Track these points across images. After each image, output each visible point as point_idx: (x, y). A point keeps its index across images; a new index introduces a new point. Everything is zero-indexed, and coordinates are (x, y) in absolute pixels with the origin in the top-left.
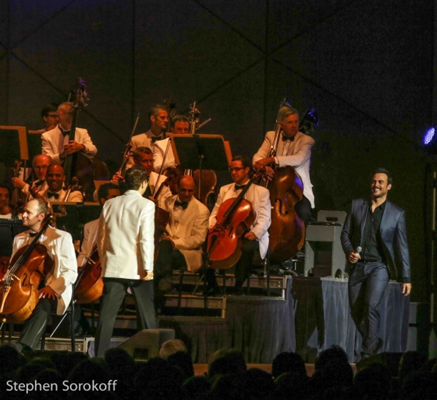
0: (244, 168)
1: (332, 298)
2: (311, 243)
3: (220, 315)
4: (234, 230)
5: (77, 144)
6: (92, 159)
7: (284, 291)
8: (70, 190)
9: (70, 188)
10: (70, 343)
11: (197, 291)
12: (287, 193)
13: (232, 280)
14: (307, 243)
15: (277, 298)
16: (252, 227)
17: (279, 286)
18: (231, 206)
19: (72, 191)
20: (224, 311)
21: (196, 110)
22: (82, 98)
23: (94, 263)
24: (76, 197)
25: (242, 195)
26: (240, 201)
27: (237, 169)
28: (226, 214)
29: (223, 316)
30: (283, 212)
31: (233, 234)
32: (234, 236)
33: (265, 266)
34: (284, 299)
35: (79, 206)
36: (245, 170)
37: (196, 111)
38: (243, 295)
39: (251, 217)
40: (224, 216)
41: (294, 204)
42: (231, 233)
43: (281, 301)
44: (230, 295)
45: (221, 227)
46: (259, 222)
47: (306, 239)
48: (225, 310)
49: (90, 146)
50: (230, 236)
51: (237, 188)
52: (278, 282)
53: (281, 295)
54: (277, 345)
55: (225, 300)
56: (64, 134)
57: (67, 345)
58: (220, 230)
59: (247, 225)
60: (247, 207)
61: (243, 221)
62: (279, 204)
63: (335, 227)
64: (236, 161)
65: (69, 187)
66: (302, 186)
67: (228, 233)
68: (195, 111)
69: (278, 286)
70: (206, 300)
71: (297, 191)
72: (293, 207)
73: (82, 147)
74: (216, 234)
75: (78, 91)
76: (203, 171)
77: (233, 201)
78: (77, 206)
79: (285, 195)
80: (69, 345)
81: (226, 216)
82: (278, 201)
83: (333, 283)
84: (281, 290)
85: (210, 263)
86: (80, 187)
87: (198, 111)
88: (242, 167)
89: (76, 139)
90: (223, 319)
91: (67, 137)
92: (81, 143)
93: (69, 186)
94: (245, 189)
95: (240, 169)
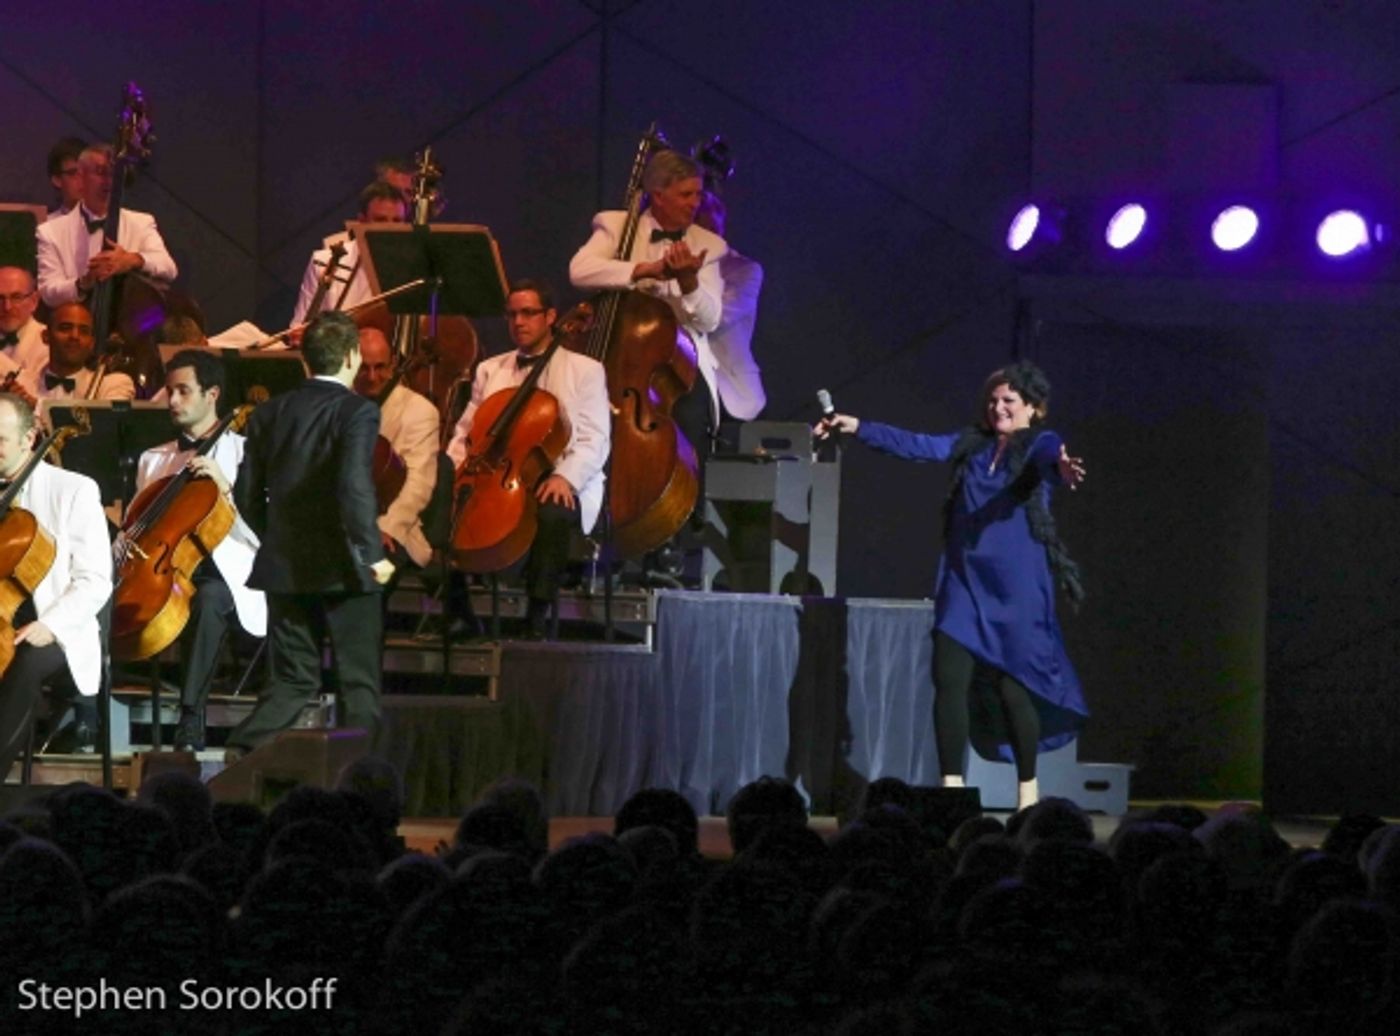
0: (544, 311)
1: (775, 648)
2: (719, 504)
3: (485, 693)
4: (515, 470)
5: (124, 252)
6: (165, 292)
7: (650, 629)
8: (102, 368)
9: (103, 362)
10: (100, 766)
11: (426, 630)
12: (653, 375)
13: (516, 600)
14: (709, 505)
15: (632, 648)
16: (560, 459)
17: (638, 617)
18: (507, 408)
19: (107, 372)
20: (494, 684)
21: (431, 168)
22: (137, 135)
23: (145, 556)
24: (117, 387)
25: (531, 380)
26: (528, 393)
27: (527, 312)
28: (492, 428)
29: (493, 695)
30: (646, 423)
31: (512, 479)
32: (515, 485)
33: (594, 564)
34: (650, 650)
35: (118, 410)
36: (545, 316)
37: (432, 172)
38: (545, 641)
39: (557, 435)
40: (488, 434)
41: (672, 401)
42: (507, 476)
43: (645, 656)
44: (510, 641)
45: (483, 461)
46: (576, 449)
47: (707, 494)
48: (498, 678)
49: (159, 259)
50: (507, 485)
51: (521, 363)
52: (634, 607)
53: (643, 640)
54: (633, 768)
55: (497, 651)
56: (92, 227)
57: (90, 770)
58: (478, 469)
59: (549, 456)
60: (546, 410)
61: (540, 445)
62: (634, 404)
63: (779, 464)
64: (523, 293)
65: (99, 361)
66: (695, 354)
67: (501, 479)
68: (427, 170)
69: (634, 617)
70: (446, 652)
71: (680, 369)
72: (669, 411)
73: (136, 261)
74: (470, 480)
75: (126, 115)
76: (442, 318)
77: (509, 396)
78: (114, 410)
79: (651, 380)
80: (96, 770)
81: (494, 433)
82: (632, 395)
83: (777, 606)
84: (643, 626)
85: (456, 556)
86: (128, 359)
87: (436, 172)
88: (538, 306)
89: (123, 239)
90: (492, 702)
91: (99, 235)
92: (134, 249)
93: (101, 357)
94: (541, 363)
95: (535, 312)
